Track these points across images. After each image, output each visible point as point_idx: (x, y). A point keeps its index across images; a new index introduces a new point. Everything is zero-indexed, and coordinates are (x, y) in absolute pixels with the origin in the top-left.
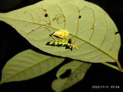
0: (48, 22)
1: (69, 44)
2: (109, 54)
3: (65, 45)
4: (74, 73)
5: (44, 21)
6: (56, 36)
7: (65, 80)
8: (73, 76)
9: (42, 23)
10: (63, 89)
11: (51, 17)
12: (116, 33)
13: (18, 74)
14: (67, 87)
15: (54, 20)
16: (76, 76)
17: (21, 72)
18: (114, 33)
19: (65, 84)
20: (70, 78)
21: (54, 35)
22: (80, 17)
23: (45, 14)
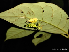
0: (24, 15)
1: (37, 27)
2: (63, 30)
4: (44, 35)
7: (39, 39)
8: (44, 37)
10: (39, 43)
11: (25, 12)
12: (68, 19)
13: (14, 36)
14: (41, 42)
15: (27, 14)
16: (46, 37)
17: (16, 35)
18: (66, 19)
19: (40, 40)
20: (42, 37)
22: (43, 11)
23: (21, 11)
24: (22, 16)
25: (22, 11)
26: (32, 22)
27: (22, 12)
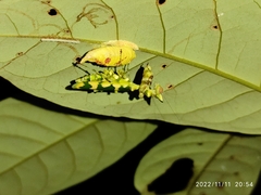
0: (64, 27)
3: (122, 90)
5: (50, 26)
6: (94, 64)
9: (44, 32)
11: (68, 12)
15: (79, 19)
21: (87, 62)
23: (49, 9)
24: (54, 31)
25: (55, 5)
26: (108, 60)
27: (53, 12)
